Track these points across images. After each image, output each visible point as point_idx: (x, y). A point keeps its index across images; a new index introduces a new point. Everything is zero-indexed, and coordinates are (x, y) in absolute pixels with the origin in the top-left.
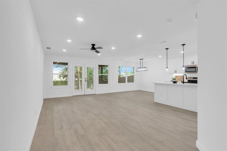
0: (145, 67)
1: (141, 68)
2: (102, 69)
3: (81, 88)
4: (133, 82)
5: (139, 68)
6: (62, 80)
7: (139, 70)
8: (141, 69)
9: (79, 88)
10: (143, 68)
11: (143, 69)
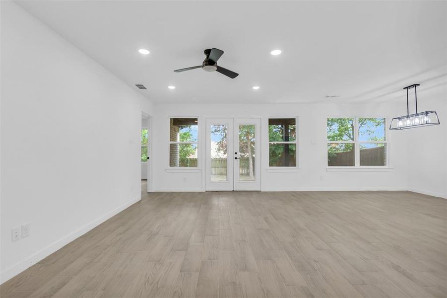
0: (427, 113)
1: (408, 117)
2: (287, 129)
3: (254, 175)
4: (383, 164)
5: (399, 119)
6: (222, 157)
7: (400, 124)
8: (408, 122)
9: (250, 173)
10: (417, 115)
11: (417, 121)
